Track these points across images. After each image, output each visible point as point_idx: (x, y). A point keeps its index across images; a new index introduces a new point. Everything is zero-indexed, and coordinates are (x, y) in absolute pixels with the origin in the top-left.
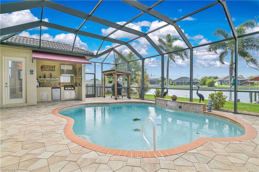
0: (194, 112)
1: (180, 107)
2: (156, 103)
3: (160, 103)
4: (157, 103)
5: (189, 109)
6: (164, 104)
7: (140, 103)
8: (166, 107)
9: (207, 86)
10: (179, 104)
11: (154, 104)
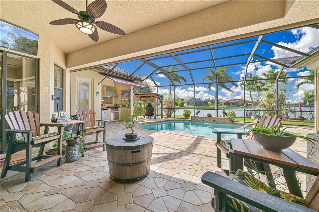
1: (214, 121)
3: (195, 119)
5: (220, 122)
6: (200, 120)
8: (202, 122)
9: (179, 107)
10: (214, 119)
11: (190, 120)
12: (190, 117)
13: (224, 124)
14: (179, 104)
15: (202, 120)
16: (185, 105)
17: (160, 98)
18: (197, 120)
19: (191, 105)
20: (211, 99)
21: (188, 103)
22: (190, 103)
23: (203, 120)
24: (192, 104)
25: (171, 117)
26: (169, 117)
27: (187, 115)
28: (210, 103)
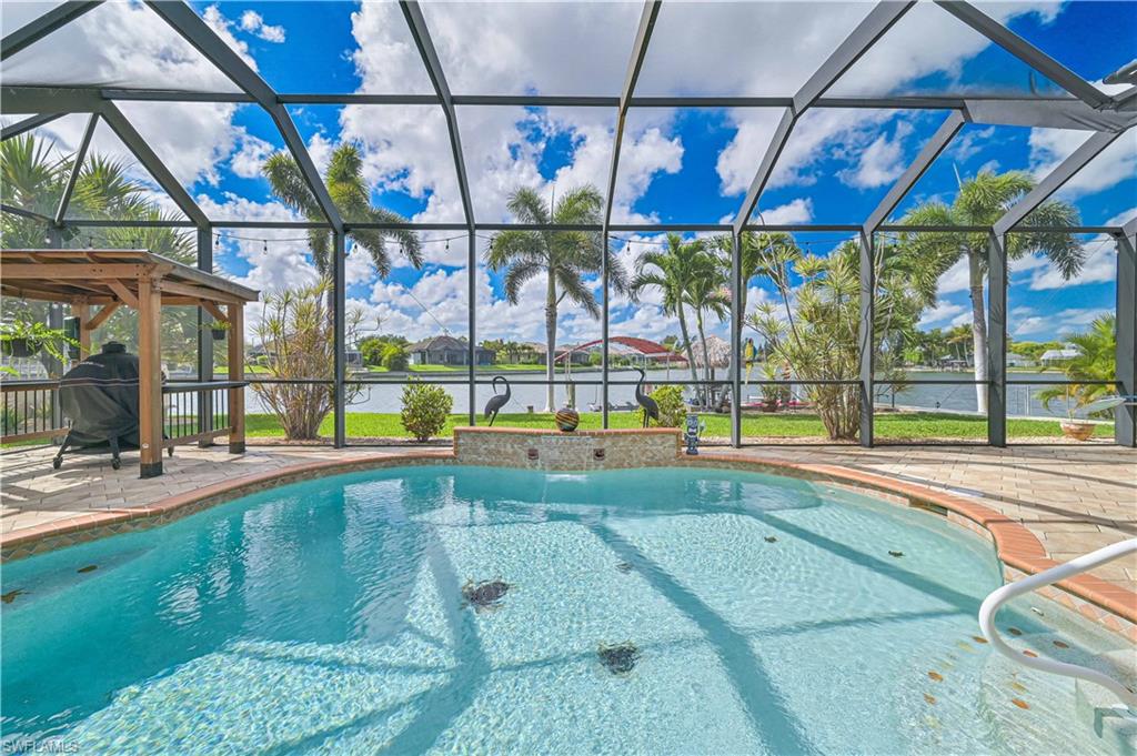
0: (646, 463)
1: (599, 454)
2: (456, 452)
3: (481, 450)
4: (465, 451)
5: (631, 456)
6: (515, 453)
7: (361, 466)
8: (528, 462)
9: (385, 370)
10: (594, 444)
11: (445, 458)
12: (446, 433)
13: (648, 465)
14: (386, 358)
15: (523, 454)
16: (411, 362)
17: (224, 309)
18: (490, 452)
19: (435, 363)
20: (505, 343)
21: (425, 354)
22: (429, 356)
23: (533, 454)
24: (437, 359)
25: (313, 437)
26: (304, 437)
27: (425, 420)
28: (502, 355)
